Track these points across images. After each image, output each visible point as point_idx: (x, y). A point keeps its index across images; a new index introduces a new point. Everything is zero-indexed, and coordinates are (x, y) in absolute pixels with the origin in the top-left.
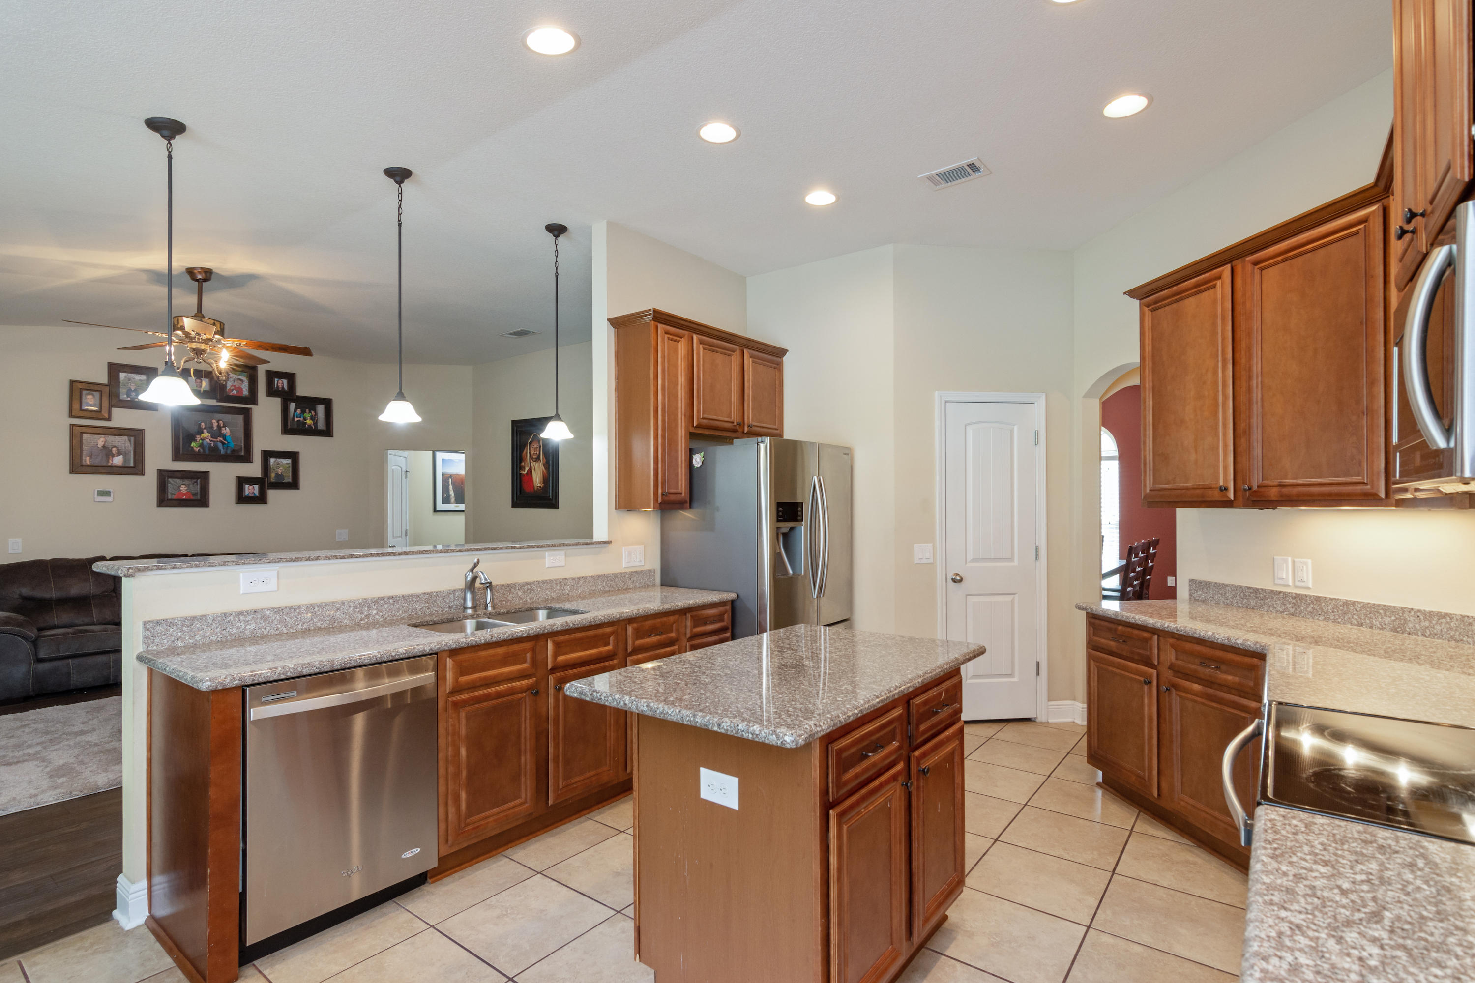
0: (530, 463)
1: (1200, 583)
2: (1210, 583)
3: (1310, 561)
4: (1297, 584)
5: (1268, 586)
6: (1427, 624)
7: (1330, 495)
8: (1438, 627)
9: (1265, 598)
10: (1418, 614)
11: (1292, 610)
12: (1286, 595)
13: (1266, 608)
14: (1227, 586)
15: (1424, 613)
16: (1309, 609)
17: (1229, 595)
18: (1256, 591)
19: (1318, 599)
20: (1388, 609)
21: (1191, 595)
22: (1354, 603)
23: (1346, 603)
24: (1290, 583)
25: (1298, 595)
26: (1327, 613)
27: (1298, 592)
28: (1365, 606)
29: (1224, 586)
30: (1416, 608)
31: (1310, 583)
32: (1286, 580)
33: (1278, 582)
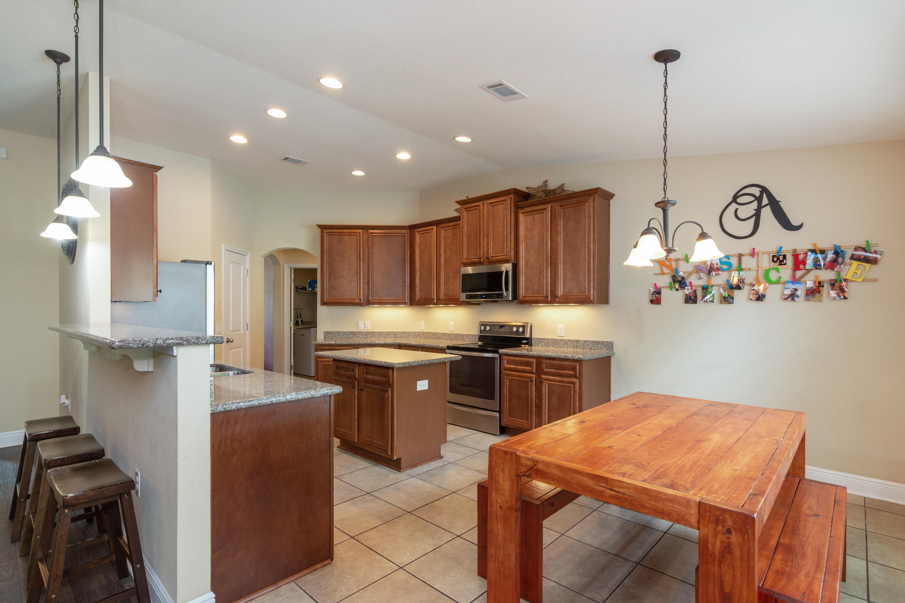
1: (329, 332)
2: (334, 332)
3: (369, 322)
4: (366, 329)
5: (356, 330)
9: (355, 334)
11: (365, 337)
12: (363, 332)
13: (356, 337)
14: (341, 332)
15: (401, 332)
16: (370, 336)
17: (342, 335)
18: (352, 332)
19: (373, 332)
20: (393, 332)
21: (325, 337)
22: (383, 332)
23: (381, 332)
24: (363, 328)
25: (367, 332)
26: (376, 336)
29: (340, 332)
31: (370, 328)
32: (362, 328)
33: (359, 329)
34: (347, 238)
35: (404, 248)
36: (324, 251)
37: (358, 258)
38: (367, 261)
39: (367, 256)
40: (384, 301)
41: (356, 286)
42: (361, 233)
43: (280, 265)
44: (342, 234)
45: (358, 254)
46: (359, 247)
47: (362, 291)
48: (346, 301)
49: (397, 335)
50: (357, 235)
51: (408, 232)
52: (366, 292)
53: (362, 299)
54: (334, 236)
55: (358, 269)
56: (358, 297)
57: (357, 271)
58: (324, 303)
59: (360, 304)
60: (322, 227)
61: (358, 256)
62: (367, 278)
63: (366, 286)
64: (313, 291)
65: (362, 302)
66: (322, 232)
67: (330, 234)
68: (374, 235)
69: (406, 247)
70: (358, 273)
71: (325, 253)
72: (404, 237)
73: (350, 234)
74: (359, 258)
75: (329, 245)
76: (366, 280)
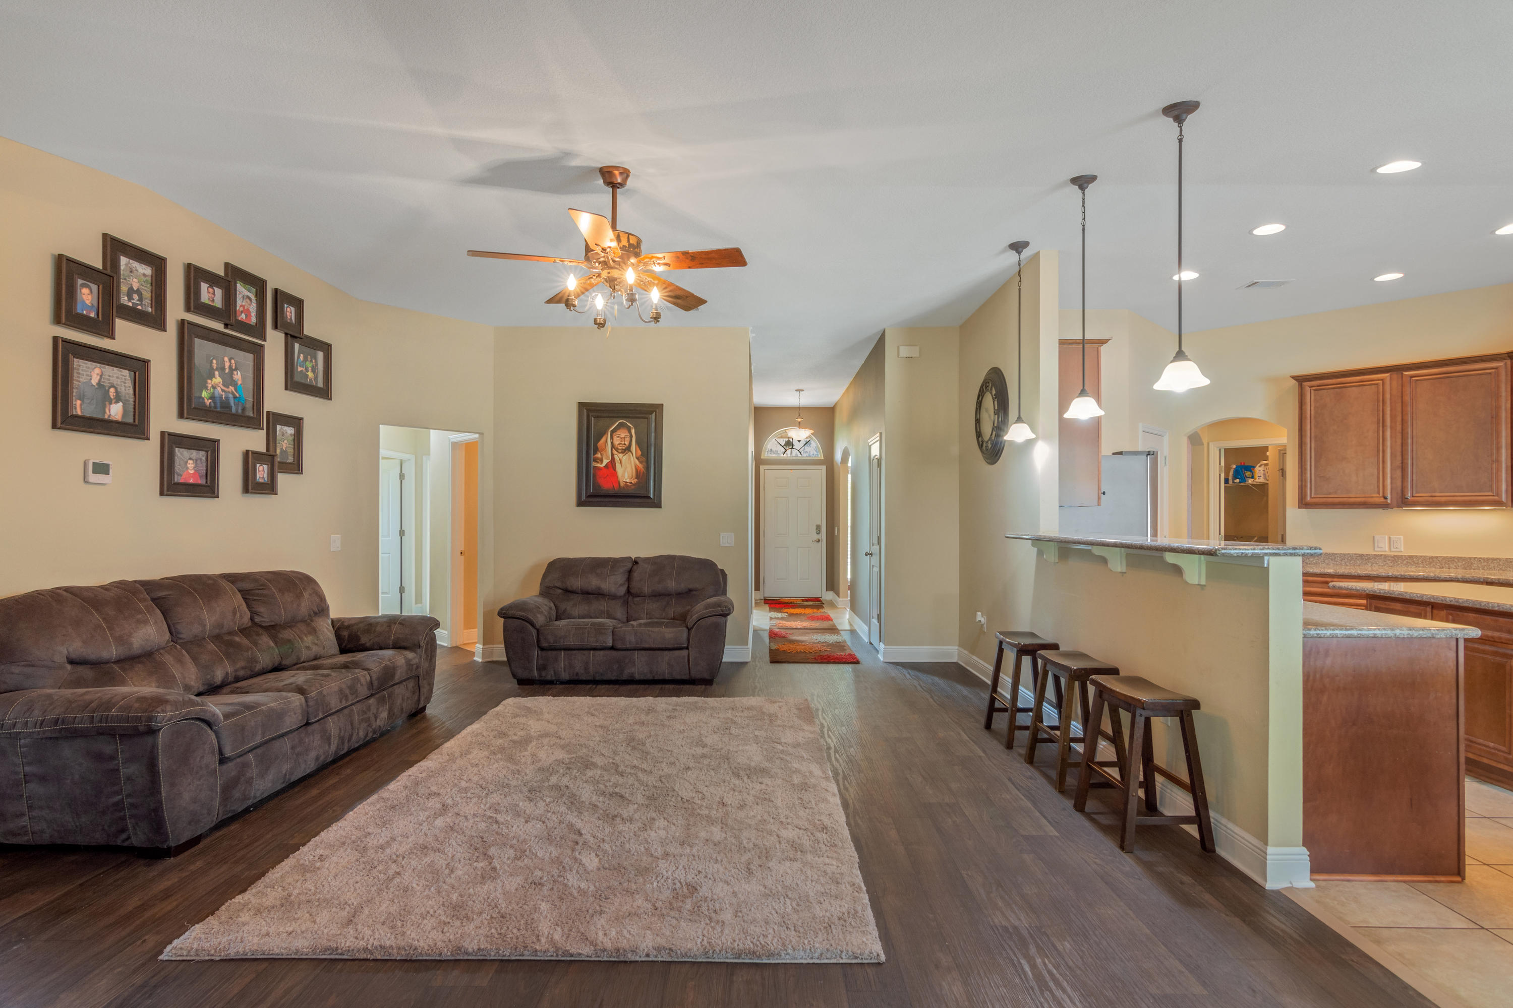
0: (612, 455)
3: (1402, 537)
4: (1394, 550)
5: (1371, 552)
6: (1485, 564)
7: (1470, 501)
8: (1492, 565)
9: (1369, 559)
10: (1479, 560)
12: (1386, 556)
13: (1370, 564)
15: (1484, 559)
16: (1405, 562)
17: (1339, 559)
18: (1361, 556)
19: (1409, 557)
20: (1459, 559)
22: (1437, 557)
23: (1432, 558)
24: (1387, 549)
25: (1395, 556)
26: (1418, 563)
27: (1396, 554)
28: (1444, 558)
30: (1478, 556)
31: (1402, 549)
32: (1383, 547)
33: (1376, 549)
34: (1353, 392)
35: (1497, 396)
36: (1306, 418)
37: (1378, 423)
38: (1399, 428)
39: (1399, 419)
40: (1444, 499)
41: (1376, 471)
42: (1388, 379)
43: (1203, 444)
44: (1343, 386)
45: (1378, 415)
46: (1381, 404)
47: (1389, 481)
48: (1352, 500)
49: (1472, 563)
50: (1377, 384)
51: (1506, 364)
52: (1399, 483)
53: (1389, 496)
54: (1326, 391)
55: (1378, 443)
56: (1378, 493)
57: (1378, 447)
58: (1303, 504)
59: (1385, 506)
60: (1301, 380)
61: (1378, 420)
62: (1399, 458)
63: (1399, 473)
64: (1243, 484)
65: (1389, 501)
66: (1301, 387)
67: (1318, 389)
68: (1417, 380)
69: (1504, 394)
70: (1378, 451)
71: (1308, 421)
72: (1498, 375)
73: (1361, 384)
74: (1381, 424)
75: (1315, 407)
76: (1398, 462)
